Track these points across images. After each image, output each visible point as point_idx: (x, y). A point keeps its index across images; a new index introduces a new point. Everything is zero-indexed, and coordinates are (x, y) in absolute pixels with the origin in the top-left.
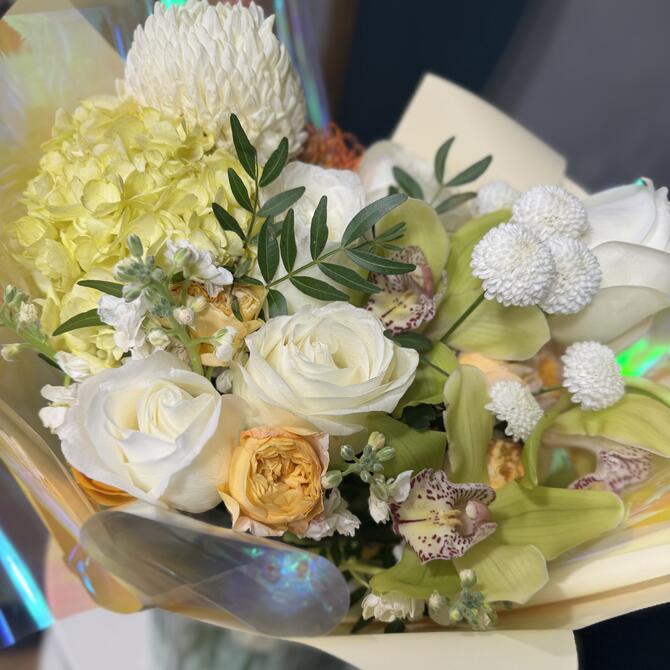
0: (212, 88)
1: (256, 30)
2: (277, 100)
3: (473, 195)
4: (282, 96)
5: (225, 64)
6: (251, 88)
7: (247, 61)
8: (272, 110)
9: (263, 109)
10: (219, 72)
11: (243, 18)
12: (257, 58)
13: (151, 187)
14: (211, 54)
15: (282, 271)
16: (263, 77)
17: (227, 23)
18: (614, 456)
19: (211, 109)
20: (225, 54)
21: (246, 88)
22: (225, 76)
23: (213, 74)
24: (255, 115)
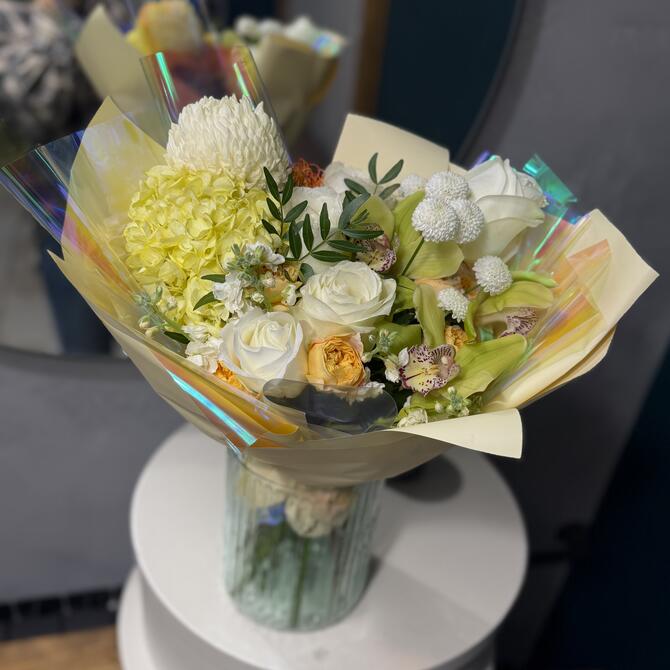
1: (254, 112)
2: (274, 151)
3: (398, 186)
4: (276, 149)
6: (260, 149)
7: (254, 132)
12: (259, 129)
15: (305, 251)
18: (515, 317)
23: (238, 145)
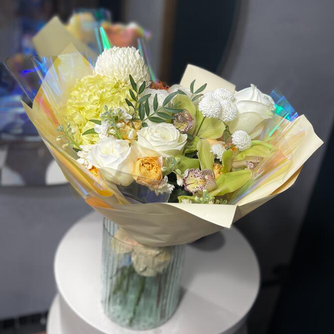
0: (123, 69)
1: (134, 53)
2: (141, 72)
3: (202, 95)
4: (143, 71)
5: (126, 63)
6: (134, 69)
7: (132, 62)
8: (140, 75)
9: (138, 75)
10: (124, 66)
11: (130, 51)
12: (135, 61)
13: (108, 95)
14: (122, 60)
15: (146, 117)
16: (137, 66)
17: (126, 53)
19: (122, 75)
20: (126, 60)
21: (132, 69)
22: (126, 66)
24: (135, 77)
